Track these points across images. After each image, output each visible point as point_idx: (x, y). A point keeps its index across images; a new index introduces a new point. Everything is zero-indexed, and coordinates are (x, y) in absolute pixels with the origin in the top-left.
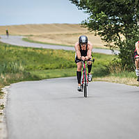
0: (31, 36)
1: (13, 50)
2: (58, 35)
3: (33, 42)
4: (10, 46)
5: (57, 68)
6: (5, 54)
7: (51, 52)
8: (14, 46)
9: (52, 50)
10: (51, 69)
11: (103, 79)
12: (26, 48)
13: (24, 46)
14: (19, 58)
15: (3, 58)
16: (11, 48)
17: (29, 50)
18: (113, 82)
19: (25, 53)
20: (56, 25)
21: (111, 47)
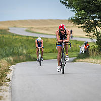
0: (32, 28)
1: (18, 38)
2: (51, 27)
3: (33, 32)
4: (16, 35)
5: (51, 52)
6: (13, 41)
7: (46, 40)
8: (19, 36)
9: (47, 39)
10: (46, 52)
11: (84, 60)
12: (28, 37)
13: (26, 35)
14: (22, 44)
15: (11, 44)
16: (17, 37)
17: (30, 38)
18: (92, 62)
19: (27, 41)
20: (51, 20)
21: (90, 36)
